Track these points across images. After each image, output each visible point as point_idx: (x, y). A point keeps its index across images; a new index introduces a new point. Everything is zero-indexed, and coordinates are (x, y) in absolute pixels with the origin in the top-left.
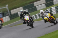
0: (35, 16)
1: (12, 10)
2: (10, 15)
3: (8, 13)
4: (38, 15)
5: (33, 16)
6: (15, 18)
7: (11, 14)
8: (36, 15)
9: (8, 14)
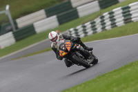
0: (73, 32)
1: (18, 18)
2: (15, 30)
3: (10, 24)
4: (82, 29)
5: (70, 32)
6: (27, 37)
7: (17, 28)
8: (76, 30)
9: (9, 28)
